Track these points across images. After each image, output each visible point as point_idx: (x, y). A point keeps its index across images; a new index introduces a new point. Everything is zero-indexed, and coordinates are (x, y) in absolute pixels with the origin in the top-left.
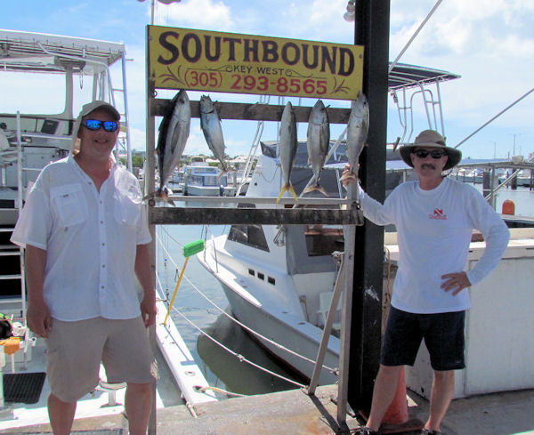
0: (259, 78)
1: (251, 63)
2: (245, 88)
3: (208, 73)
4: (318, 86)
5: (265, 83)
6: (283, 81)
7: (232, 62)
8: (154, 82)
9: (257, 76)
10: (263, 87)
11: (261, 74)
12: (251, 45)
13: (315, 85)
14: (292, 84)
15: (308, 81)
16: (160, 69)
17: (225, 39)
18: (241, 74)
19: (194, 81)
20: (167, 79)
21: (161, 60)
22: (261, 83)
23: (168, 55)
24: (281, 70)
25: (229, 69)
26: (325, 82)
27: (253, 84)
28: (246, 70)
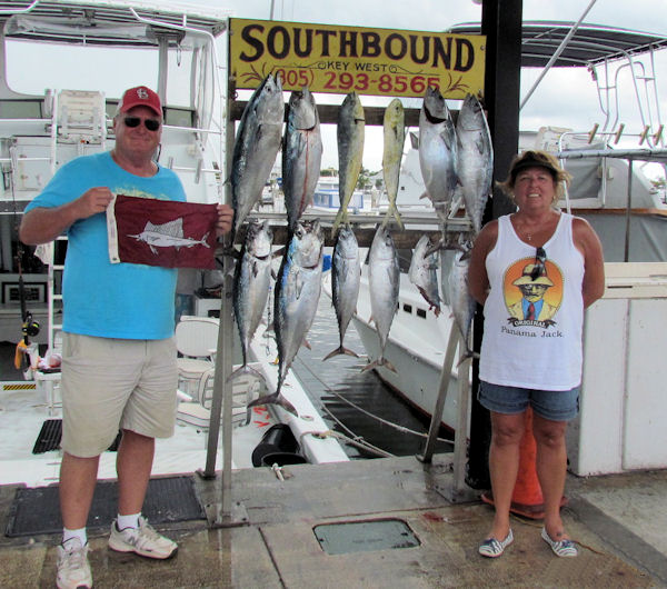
0: (358, 76)
1: (349, 59)
2: (341, 87)
3: (297, 70)
4: (429, 84)
5: (365, 82)
6: (386, 79)
7: (325, 59)
8: (235, 82)
9: (354, 73)
10: (362, 85)
11: (360, 71)
12: (348, 38)
14: (397, 82)
15: (416, 78)
16: (242, 67)
17: (318, 32)
18: (336, 71)
20: (250, 79)
21: (243, 57)
22: (360, 82)
23: (251, 51)
24: (384, 66)
25: (322, 66)
26: (438, 79)
27: (351, 83)
28: (342, 67)
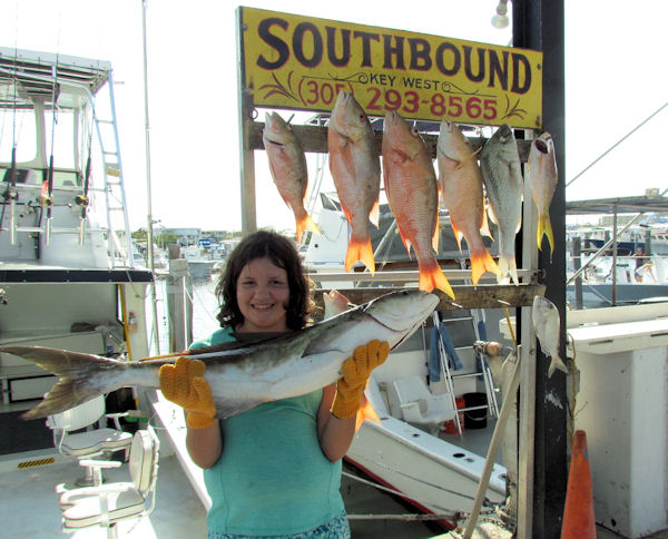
0: (407, 94)
1: (395, 72)
2: (387, 108)
3: (333, 84)
4: (486, 107)
5: (415, 102)
6: (438, 100)
7: (366, 70)
8: (252, 96)
9: (402, 90)
10: (411, 107)
11: (408, 89)
12: (393, 44)
13: (482, 105)
14: (451, 104)
15: (472, 99)
16: (261, 76)
17: (357, 34)
18: (381, 87)
19: (312, 97)
20: (271, 93)
21: (262, 62)
22: (409, 102)
23: (272, 55)
24: (436, 82)
25: (362, 79)
26: (494, 102)
27: (398, 103)
28: (388, 82)
